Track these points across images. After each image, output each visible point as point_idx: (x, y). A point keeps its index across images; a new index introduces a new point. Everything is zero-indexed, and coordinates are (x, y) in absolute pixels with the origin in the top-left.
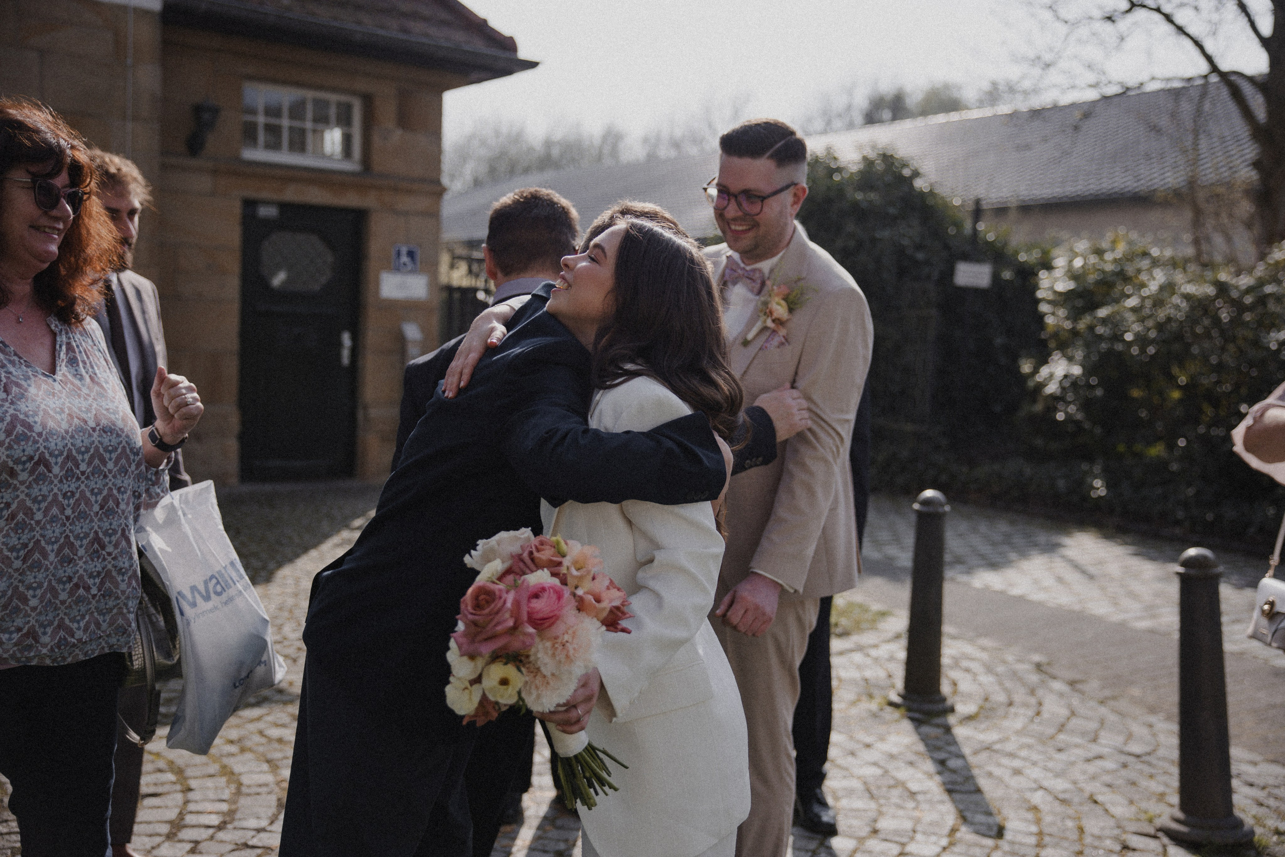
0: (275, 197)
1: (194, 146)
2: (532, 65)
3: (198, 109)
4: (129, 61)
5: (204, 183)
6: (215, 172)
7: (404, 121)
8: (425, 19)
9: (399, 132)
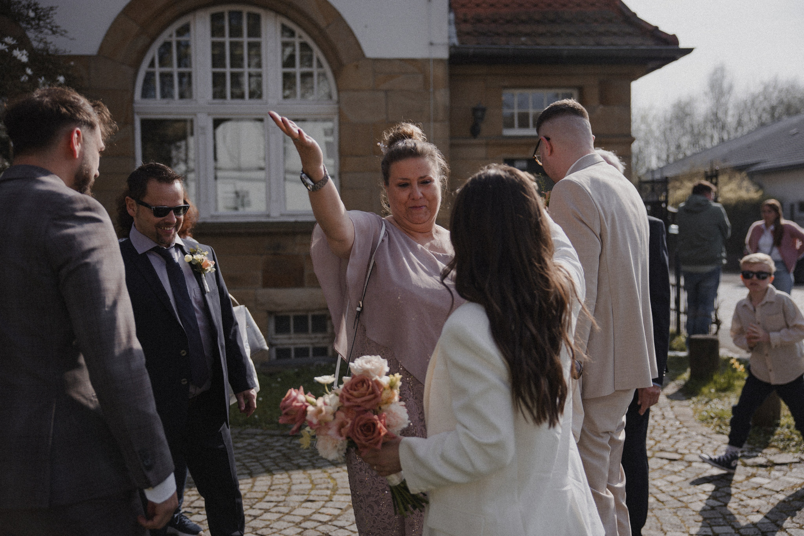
0: (524, 156)
1: (475, 132)
2: (688, 51)
3: (475, 110)
4: (431, 90)
5: (481, 152)
6: (487, 145)
7: (604, 100)
8: (615, 34)
9: (601, 107)
